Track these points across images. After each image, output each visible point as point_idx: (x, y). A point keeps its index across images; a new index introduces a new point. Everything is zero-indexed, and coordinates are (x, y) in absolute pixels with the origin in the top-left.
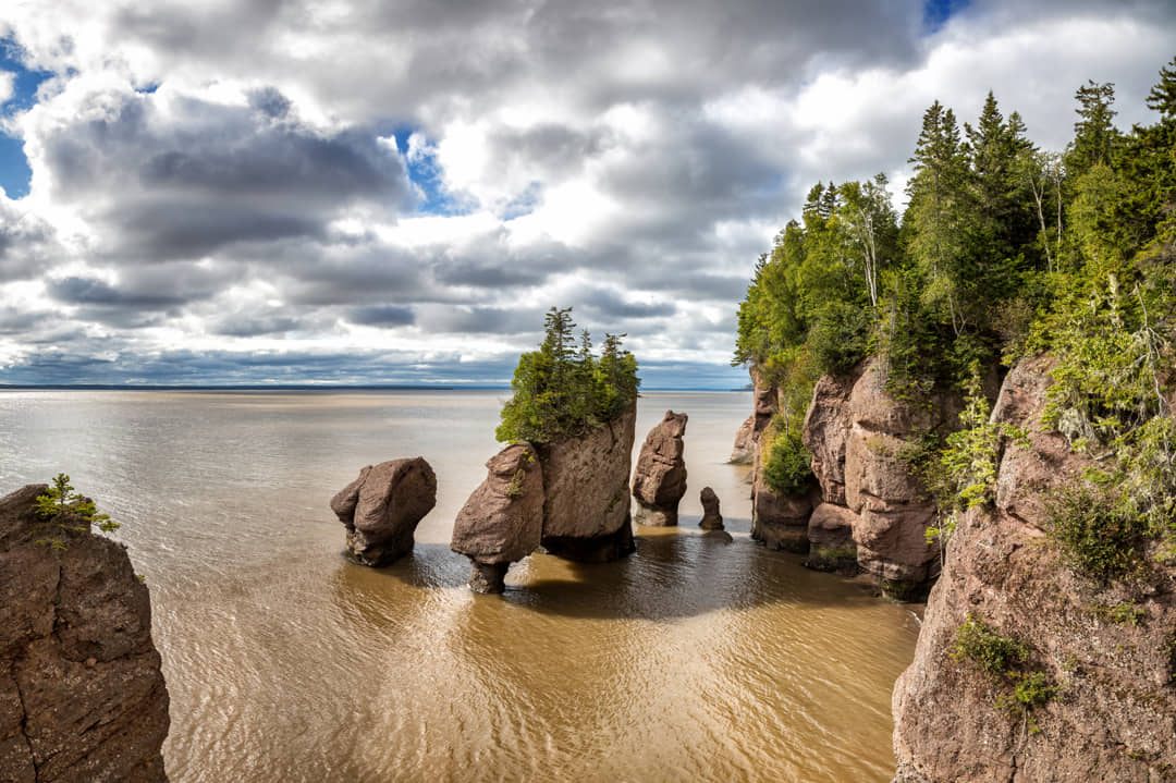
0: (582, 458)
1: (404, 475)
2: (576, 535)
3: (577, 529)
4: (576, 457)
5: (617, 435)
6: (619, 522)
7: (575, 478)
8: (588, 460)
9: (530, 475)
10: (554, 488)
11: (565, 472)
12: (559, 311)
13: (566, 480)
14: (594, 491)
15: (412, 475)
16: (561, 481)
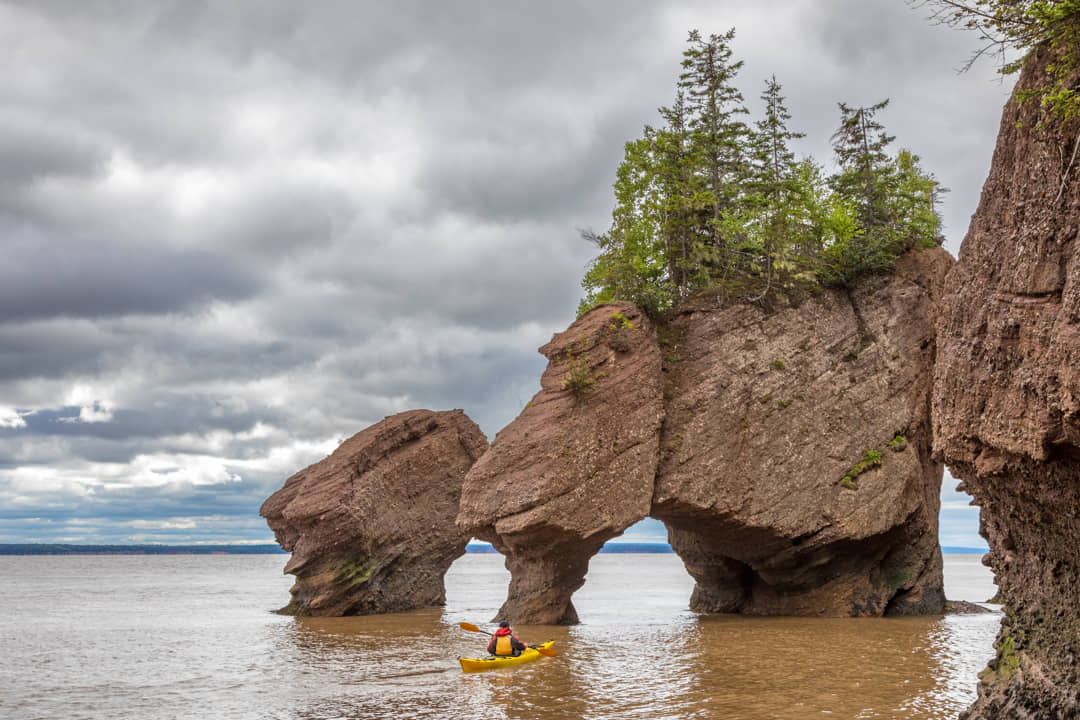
0: (767, 351)
1: (415, 438)
2: (752, 522)
3: (754, 507)
4: (750, 346)
5: (873, 326)
6: (875, 516)
7: (747, 391)
8: (785, 359)
9: (624, 362)
10: (690, 397)
11: (718, 369)
12: (706, 40)
13: (723, 387)
14: (804, 433)
15: (433, 441)
16: (708, 388)
